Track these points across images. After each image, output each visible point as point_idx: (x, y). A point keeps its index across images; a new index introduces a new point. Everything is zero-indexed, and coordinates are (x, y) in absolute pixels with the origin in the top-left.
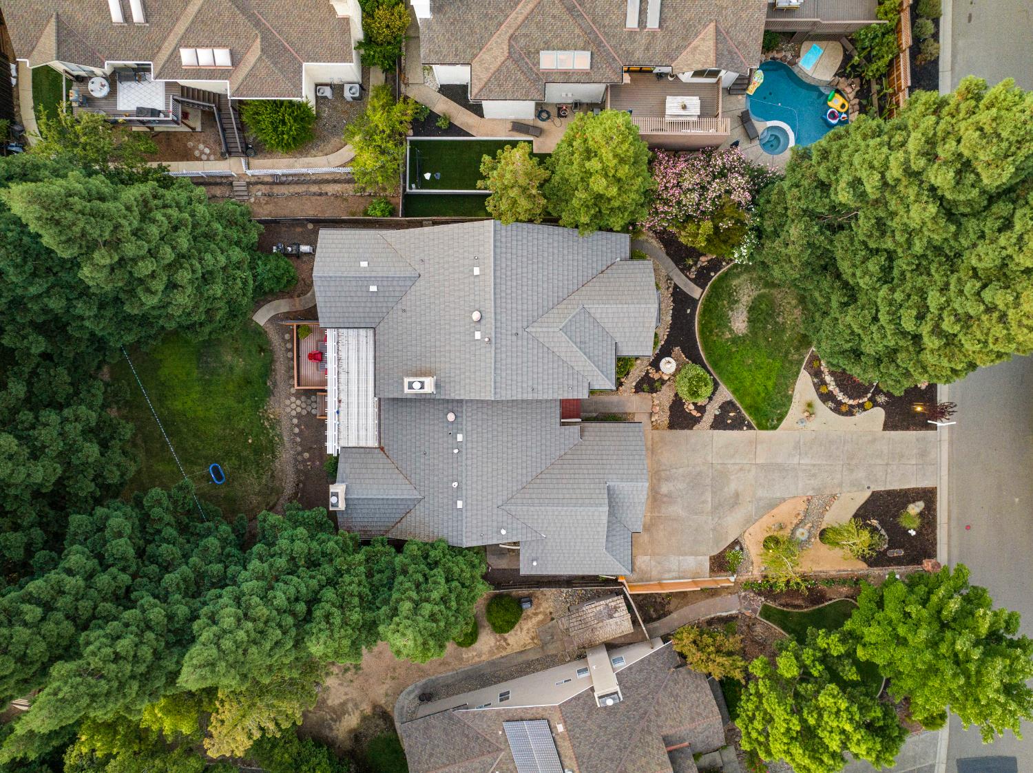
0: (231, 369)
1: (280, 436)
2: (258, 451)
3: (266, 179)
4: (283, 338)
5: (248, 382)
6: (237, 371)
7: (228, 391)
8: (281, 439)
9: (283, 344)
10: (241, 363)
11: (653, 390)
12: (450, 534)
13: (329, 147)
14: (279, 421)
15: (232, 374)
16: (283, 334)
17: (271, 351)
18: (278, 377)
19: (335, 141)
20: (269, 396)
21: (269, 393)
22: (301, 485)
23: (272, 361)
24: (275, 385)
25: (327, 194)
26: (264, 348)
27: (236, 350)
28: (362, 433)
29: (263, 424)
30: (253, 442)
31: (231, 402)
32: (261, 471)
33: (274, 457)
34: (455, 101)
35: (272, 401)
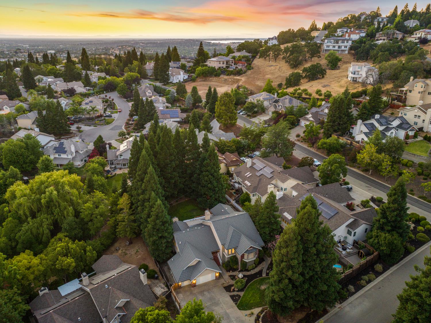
11: (232, 279)
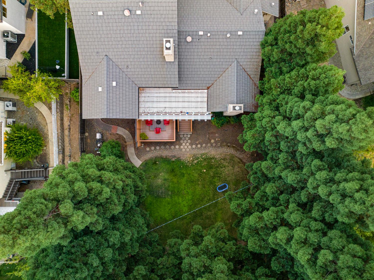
0: (165, 180)
1: (202, 155)
2: (210, 167)
3: (61, 157)
4: (149, 151)
5: (173, 171)
6: (166, 177)
7: (178, 182)
8: (204, 154)
9: (152, 152)
10: (162, 174)
12: (257, 40)
13: (43, 122)
14: (194, 155)
15: (168, 179)
16: (147, 151)
17: (156, 158)
18: (170, 155)
19: (39, 119)
20: (180, 160)
21: (179, 160)
22: (229, 144)
23: (162, 157)
24: (174, 156)
25: (69, 125)
26: (154, 162)
27: (155, 177)
28: (199, 99)
29: (196, 164)
30: (205, 169)
31: (184, 180)
32: (221, 166)
33: (213, 158)
34: (16, 50)
35: (183, 158)
